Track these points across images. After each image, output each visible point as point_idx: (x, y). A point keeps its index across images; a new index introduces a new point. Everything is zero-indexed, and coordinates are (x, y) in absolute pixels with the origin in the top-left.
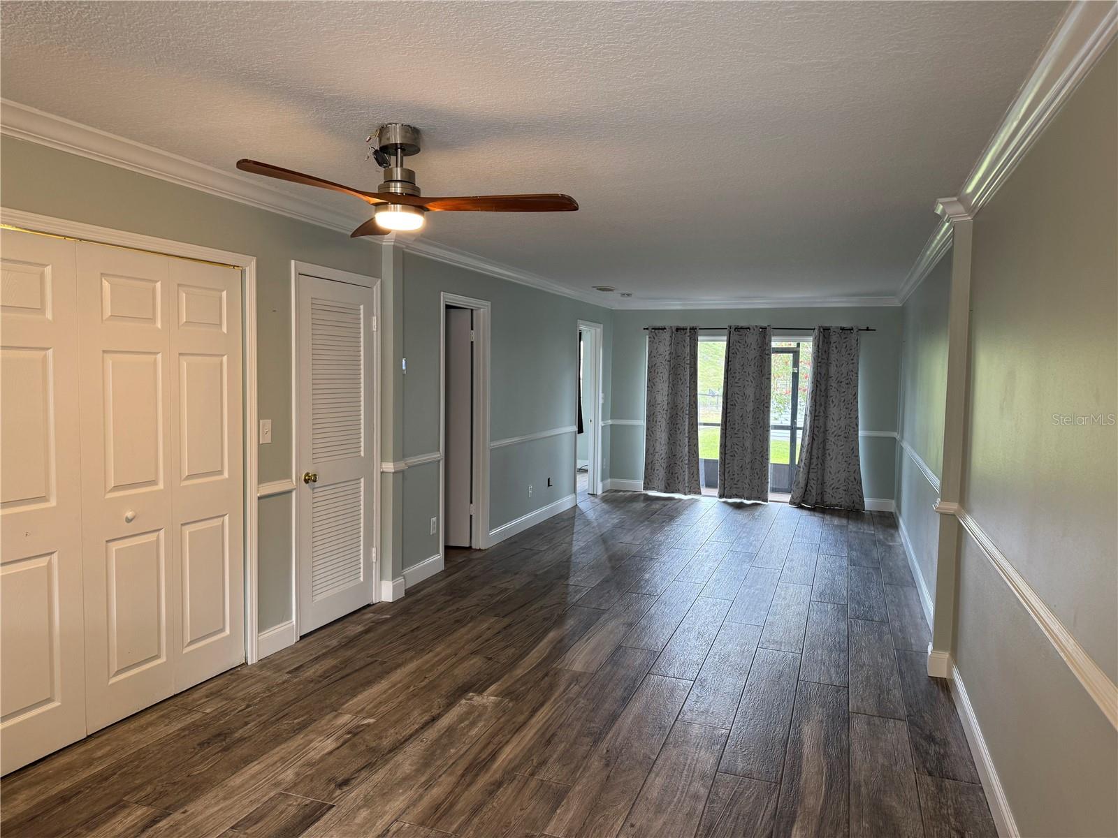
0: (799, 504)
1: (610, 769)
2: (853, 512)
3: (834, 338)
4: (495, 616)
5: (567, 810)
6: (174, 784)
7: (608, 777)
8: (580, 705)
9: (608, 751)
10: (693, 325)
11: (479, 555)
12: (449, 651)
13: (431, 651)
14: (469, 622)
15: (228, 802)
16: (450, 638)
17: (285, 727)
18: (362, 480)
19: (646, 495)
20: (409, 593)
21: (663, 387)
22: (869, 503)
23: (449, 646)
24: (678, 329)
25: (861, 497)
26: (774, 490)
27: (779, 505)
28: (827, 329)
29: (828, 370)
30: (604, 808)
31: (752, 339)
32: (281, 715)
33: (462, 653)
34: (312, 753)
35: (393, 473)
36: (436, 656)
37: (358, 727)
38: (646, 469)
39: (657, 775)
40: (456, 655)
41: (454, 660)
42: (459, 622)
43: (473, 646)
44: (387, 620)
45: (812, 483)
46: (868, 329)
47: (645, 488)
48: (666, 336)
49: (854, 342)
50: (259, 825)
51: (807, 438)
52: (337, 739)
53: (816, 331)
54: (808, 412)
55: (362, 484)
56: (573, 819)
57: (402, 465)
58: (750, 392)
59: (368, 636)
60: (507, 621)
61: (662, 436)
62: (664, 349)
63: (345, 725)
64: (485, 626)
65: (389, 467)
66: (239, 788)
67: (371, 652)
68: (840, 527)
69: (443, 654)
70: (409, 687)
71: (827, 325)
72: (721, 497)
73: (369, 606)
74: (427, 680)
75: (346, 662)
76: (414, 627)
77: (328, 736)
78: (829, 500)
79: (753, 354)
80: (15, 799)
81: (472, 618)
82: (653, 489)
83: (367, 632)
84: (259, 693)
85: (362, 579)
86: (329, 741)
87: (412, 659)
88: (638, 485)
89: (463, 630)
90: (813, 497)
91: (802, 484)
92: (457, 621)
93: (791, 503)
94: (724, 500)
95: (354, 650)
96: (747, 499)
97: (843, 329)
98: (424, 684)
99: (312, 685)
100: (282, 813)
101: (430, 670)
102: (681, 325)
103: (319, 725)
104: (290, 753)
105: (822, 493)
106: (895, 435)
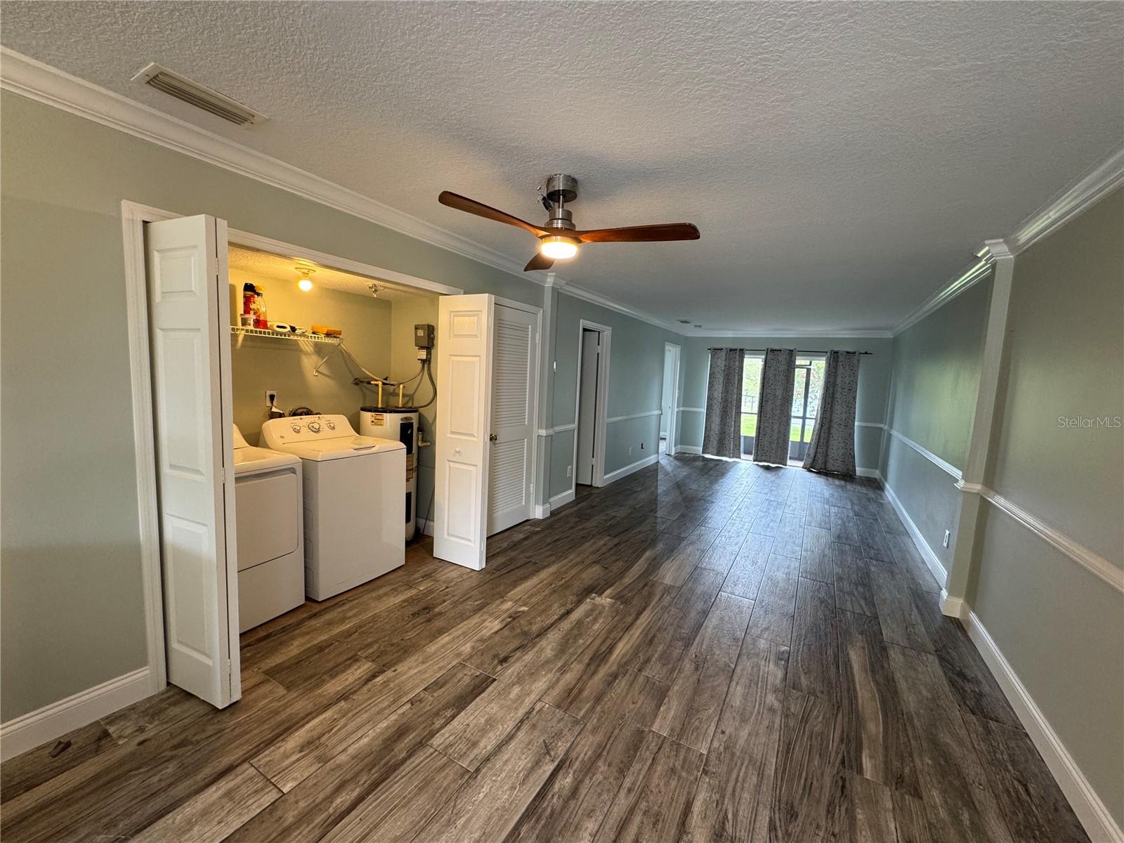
0: (808, 468)
1: (699, 673)
2: (847, 476)
3: (841, 359)
4: (609, 536)
5: (669, 709)
6: (392, 645)
7: (699, 680)
8: (672, 613)
9: (696, 656)
10: (741, 347)
11: (597, 491)
12: (578, 559)
13: (567, 558)
14: (591, 539)
15: (424, 666)
16: (579, 549)
17: (469, 607)
18: (526, 440)
19: (704, 457)
20: (553, 513)
21: (719, 388)
22: (859, 471)
23: (578, 555)
24: (731, 350)
25: (854, 466)
26: (791, 458)
27: (795, 467)
28: (836, 352)
29: (835, 380)
30: (698, 711)
31: (782, 358)
32: (466, 597)
33: (588, 562)
34: (485, 631)
35: (546, 437)
36: (570, 562)
37: (517, 612)
38: (705, 440)
39: (737, 684)
40: (583, 563)
41: (581, 567)
42: (585, 538)
43: (594, 557)
44: (538, 532)
45: (818, 455)
46: (866, 353)
47: (703, 453)
48: (723, 354)
49: (855, 361)
50: (443, 689)
51: (817, 425)
52: (503, 621)
53: (828, 353)
54: (819, 408)
55: (526, 443)
56: (674, 718)
57: (551, 432)
58: (779, 393)
59: (526, 543)
60: (616, 541)
61: (716, 420)
62: (721, 363)
63: (508, 610)
64: (602, 542)
65: (543, 432)
66: (433, 654)
67: (528, 554)
68: (842, 487)
69: (574, 561)
70: (551, 585)
71: (836, 349)
72: (754, 461)
73: (527, 520)
74: (563, 580)
75: (512, 560)
76: (556, 538)
77: (497, 618)
78: (830, 467)
79: (783, 367)
80: (292, 645)
81: (593, 536)
82: (708, 453)
83: (525, 539)
85: (523, 503)
86: (496, 622)
87: (554, 562)
88: (699, 450)
89: (588, 544)
90: (819, 464)
91: (812, 455)
92: (583, 537)
93: (803, 467)
94: (756, 463)
95: (517, 552)
96: (773, 463)
97: (848, 352)
98: (561, 583)
99: (489, 575)
100: (459, 681)
101: (565, 573)
102: (734, 347)
103: (491, 608)
104: (469, 629)
105: (825, 463)
106: (882, 426)
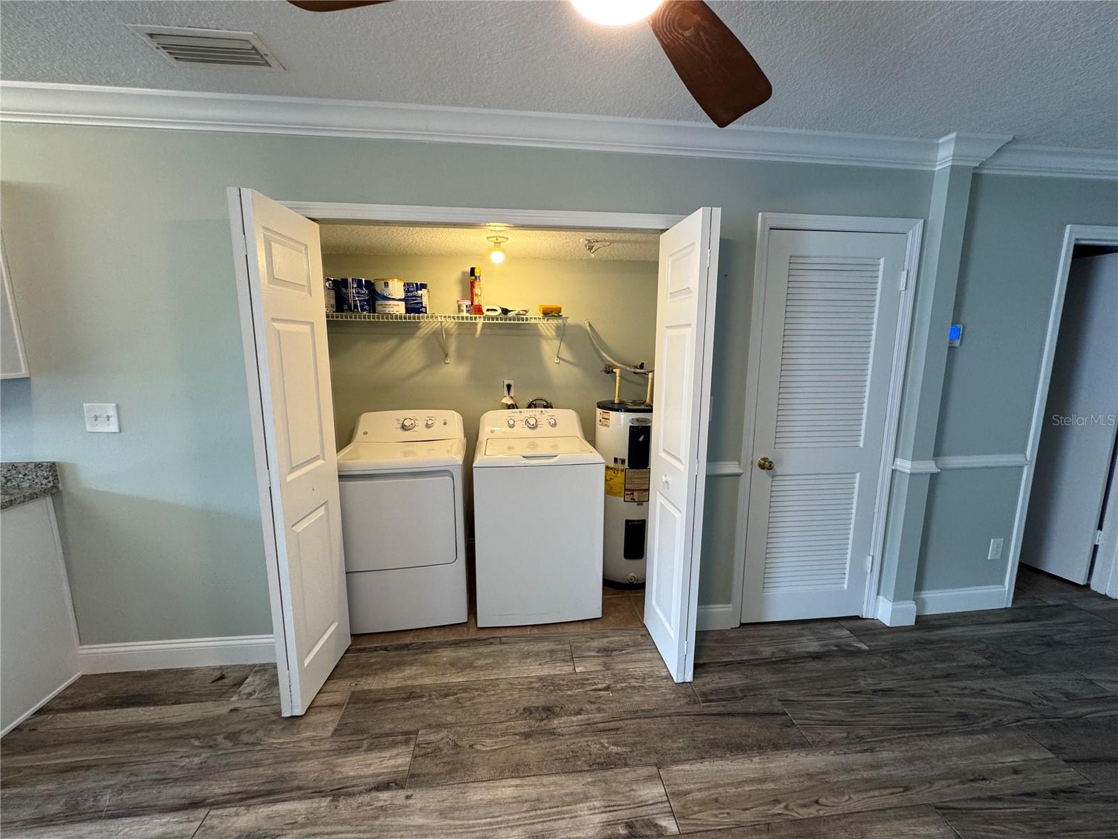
4: (1051, 749)
11: (1096, 605)
12: (901, 772)
13: (872, 750)
14: (984, 731)
16: (925, 744)
17: (596, 749)
18: (858, 475)
20: (923, 622)
23: (910, 761)
32: (611, 725)
33: (922, 795)
35: (911, 474)
36: (873, 767)
37: (650, 824)
40: (906, 789)
41: (894, 800)
42: (965, 721)
43: (954, 792)
44: (859, 652)
55: (857, 480)
57: (930, 466)
59: (811, 665)
60: (1069, 776)
63: (642, 805)
64: (1013, 759)
65: (905, 465)
67: (791, 694)
69: (884, 772)
70: (777, 802)
73: (857, 618)
74: (813, 811)
75: (750, 691)
76: (883, 686)
77: (608, 808)
81: (997, 725)
83: (816, 657)
84: (633, 677)
85: (845, 586)
87: (831, 744)
89: (960, 742)
92: (963, 716)
95: (775, 678)
98: (805, 813)
99: (683, 701)
101: (837, 790)
103: (620, 778)
104: (552, 797)
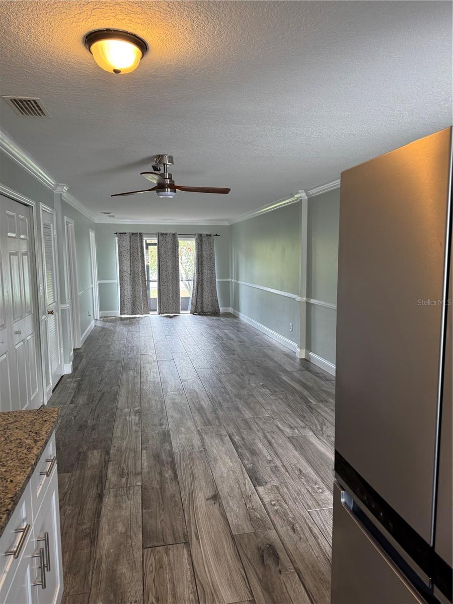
0: (194, 312)
2: (215, 313)
3: (204, 239)
10: (140, 232)
19: (121, 317)
21: (127, 263)
22: (222, 310)
24: (132, 234)
25: (218, 307)
26: (182, 310)
27: (186, 316)
28: (201, 235)
29: (202, 253)
31: (169, 239)
38: (121, 304)
45: (198, 303)
46: (216, 235)
47: (121, 314)
48: (127, 237)
49: (212, 241)
51: (195, 284)
53: (197, 236)
54: (195, 272)
58: (170, 264)
61: (128, 287)
62: (126, 244)
68: (217, 320)
71: (200, 233)
72: (159, 314)
78: (205, 310)
79: (170, 246)
82: (125, 314)
88: (117, 313)
90: (200, 310)
91: (195, 304)
93: (191, 313)
94: (161, 315)
96: (172, 313)
97: (207, 235)
102: (134, 232)
105: (202, 308)
106: (230, 280)
